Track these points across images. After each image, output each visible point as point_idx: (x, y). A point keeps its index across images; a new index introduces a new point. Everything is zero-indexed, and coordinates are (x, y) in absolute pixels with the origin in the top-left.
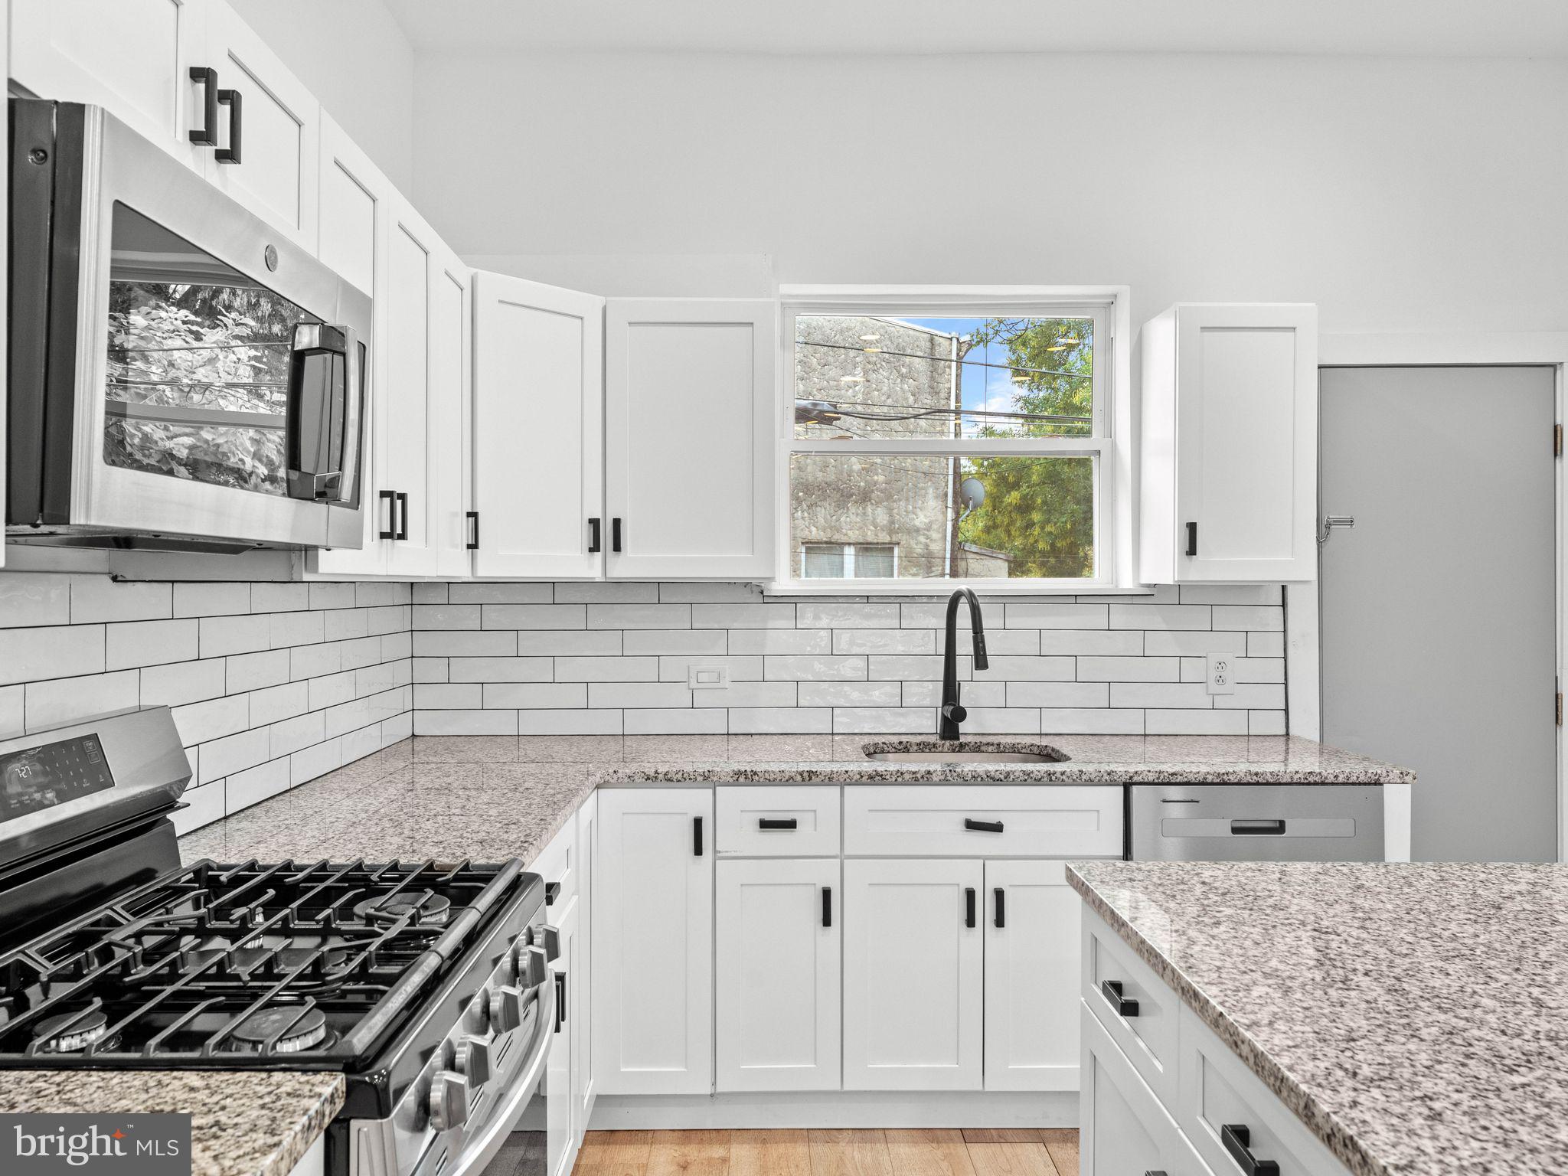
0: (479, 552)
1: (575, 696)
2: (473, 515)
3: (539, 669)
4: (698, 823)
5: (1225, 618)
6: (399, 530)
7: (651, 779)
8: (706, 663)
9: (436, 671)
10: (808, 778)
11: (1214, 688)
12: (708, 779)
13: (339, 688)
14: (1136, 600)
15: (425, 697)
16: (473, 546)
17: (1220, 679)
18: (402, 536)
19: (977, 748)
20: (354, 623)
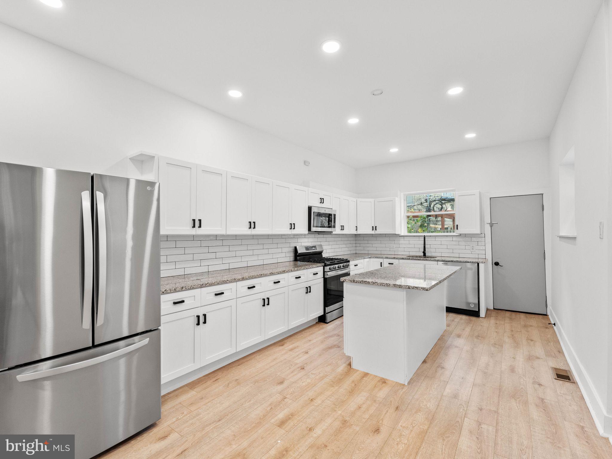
0: (358, 231)
1: (375, 249)
2: (357, 227)
3: (371, 245)
4: (381, 263)
5: (474, 239)
6: (343, 229)
7: (376, 257)
8: (391, 245)
9: (358, 245)
10: (394, 258)
11: (471, 250)
12: (382, 258)
13: (344, 246)
14: (457, 236)
15: (357, 248)
16: (357, 230)
17: (473, 249)
18: (343, 230)
19: (428, 258)
20: (346, 239)
